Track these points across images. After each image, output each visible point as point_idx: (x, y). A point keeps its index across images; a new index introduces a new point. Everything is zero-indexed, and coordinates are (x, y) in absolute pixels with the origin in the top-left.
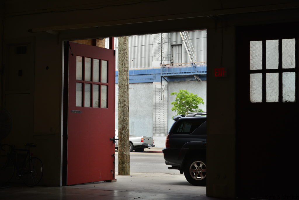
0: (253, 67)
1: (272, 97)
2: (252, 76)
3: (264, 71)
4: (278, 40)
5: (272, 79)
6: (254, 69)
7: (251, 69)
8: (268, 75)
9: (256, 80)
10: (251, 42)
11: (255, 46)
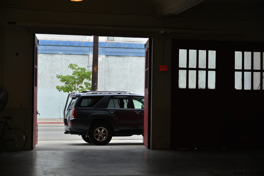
0: (180, 66)
1: (192, 85)
2: (180, 71)
3: (188, 69)
4: (196, 50)
5: (192, 74)
6: (182, 67)
7: (179, 67)
8: (190, 71)
9: (182, 74)
10: (180, 50)
11: (182, 53)
